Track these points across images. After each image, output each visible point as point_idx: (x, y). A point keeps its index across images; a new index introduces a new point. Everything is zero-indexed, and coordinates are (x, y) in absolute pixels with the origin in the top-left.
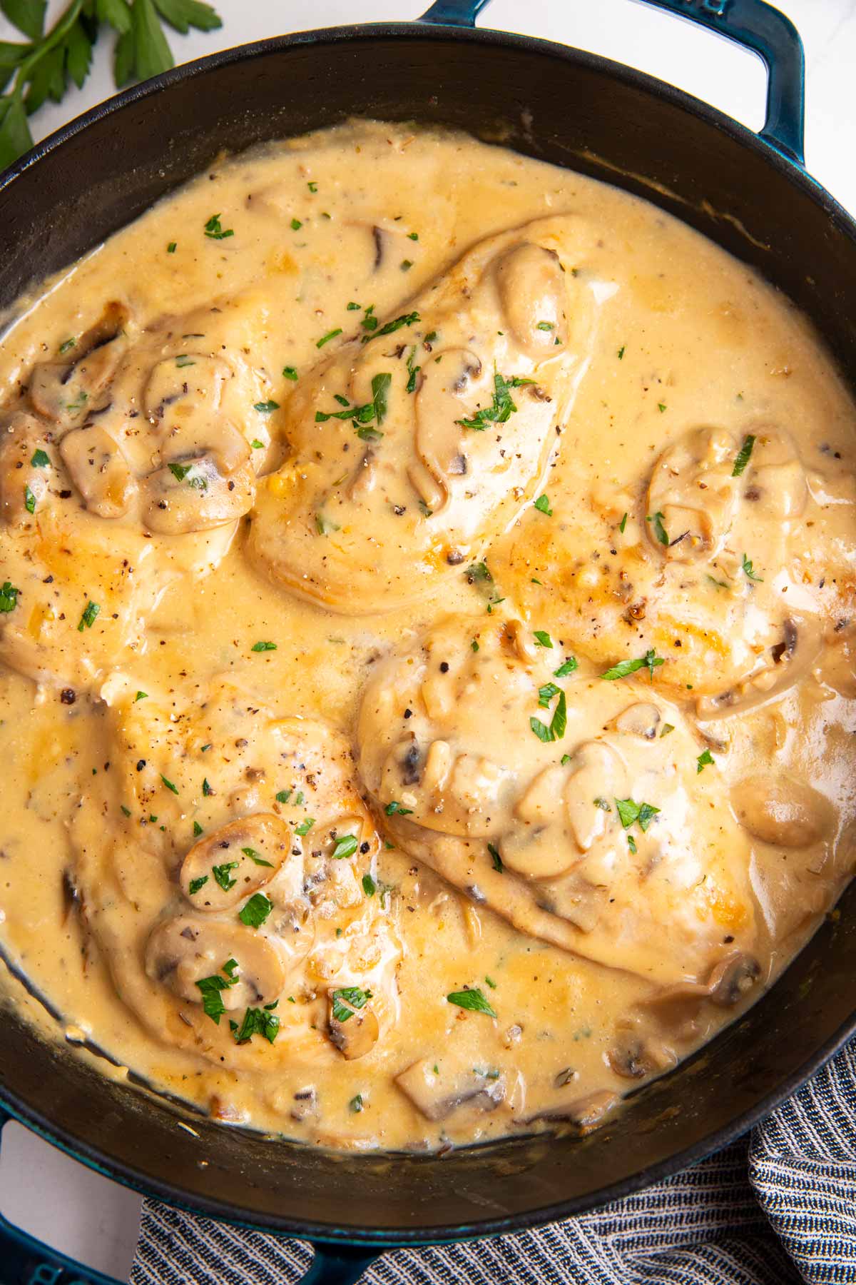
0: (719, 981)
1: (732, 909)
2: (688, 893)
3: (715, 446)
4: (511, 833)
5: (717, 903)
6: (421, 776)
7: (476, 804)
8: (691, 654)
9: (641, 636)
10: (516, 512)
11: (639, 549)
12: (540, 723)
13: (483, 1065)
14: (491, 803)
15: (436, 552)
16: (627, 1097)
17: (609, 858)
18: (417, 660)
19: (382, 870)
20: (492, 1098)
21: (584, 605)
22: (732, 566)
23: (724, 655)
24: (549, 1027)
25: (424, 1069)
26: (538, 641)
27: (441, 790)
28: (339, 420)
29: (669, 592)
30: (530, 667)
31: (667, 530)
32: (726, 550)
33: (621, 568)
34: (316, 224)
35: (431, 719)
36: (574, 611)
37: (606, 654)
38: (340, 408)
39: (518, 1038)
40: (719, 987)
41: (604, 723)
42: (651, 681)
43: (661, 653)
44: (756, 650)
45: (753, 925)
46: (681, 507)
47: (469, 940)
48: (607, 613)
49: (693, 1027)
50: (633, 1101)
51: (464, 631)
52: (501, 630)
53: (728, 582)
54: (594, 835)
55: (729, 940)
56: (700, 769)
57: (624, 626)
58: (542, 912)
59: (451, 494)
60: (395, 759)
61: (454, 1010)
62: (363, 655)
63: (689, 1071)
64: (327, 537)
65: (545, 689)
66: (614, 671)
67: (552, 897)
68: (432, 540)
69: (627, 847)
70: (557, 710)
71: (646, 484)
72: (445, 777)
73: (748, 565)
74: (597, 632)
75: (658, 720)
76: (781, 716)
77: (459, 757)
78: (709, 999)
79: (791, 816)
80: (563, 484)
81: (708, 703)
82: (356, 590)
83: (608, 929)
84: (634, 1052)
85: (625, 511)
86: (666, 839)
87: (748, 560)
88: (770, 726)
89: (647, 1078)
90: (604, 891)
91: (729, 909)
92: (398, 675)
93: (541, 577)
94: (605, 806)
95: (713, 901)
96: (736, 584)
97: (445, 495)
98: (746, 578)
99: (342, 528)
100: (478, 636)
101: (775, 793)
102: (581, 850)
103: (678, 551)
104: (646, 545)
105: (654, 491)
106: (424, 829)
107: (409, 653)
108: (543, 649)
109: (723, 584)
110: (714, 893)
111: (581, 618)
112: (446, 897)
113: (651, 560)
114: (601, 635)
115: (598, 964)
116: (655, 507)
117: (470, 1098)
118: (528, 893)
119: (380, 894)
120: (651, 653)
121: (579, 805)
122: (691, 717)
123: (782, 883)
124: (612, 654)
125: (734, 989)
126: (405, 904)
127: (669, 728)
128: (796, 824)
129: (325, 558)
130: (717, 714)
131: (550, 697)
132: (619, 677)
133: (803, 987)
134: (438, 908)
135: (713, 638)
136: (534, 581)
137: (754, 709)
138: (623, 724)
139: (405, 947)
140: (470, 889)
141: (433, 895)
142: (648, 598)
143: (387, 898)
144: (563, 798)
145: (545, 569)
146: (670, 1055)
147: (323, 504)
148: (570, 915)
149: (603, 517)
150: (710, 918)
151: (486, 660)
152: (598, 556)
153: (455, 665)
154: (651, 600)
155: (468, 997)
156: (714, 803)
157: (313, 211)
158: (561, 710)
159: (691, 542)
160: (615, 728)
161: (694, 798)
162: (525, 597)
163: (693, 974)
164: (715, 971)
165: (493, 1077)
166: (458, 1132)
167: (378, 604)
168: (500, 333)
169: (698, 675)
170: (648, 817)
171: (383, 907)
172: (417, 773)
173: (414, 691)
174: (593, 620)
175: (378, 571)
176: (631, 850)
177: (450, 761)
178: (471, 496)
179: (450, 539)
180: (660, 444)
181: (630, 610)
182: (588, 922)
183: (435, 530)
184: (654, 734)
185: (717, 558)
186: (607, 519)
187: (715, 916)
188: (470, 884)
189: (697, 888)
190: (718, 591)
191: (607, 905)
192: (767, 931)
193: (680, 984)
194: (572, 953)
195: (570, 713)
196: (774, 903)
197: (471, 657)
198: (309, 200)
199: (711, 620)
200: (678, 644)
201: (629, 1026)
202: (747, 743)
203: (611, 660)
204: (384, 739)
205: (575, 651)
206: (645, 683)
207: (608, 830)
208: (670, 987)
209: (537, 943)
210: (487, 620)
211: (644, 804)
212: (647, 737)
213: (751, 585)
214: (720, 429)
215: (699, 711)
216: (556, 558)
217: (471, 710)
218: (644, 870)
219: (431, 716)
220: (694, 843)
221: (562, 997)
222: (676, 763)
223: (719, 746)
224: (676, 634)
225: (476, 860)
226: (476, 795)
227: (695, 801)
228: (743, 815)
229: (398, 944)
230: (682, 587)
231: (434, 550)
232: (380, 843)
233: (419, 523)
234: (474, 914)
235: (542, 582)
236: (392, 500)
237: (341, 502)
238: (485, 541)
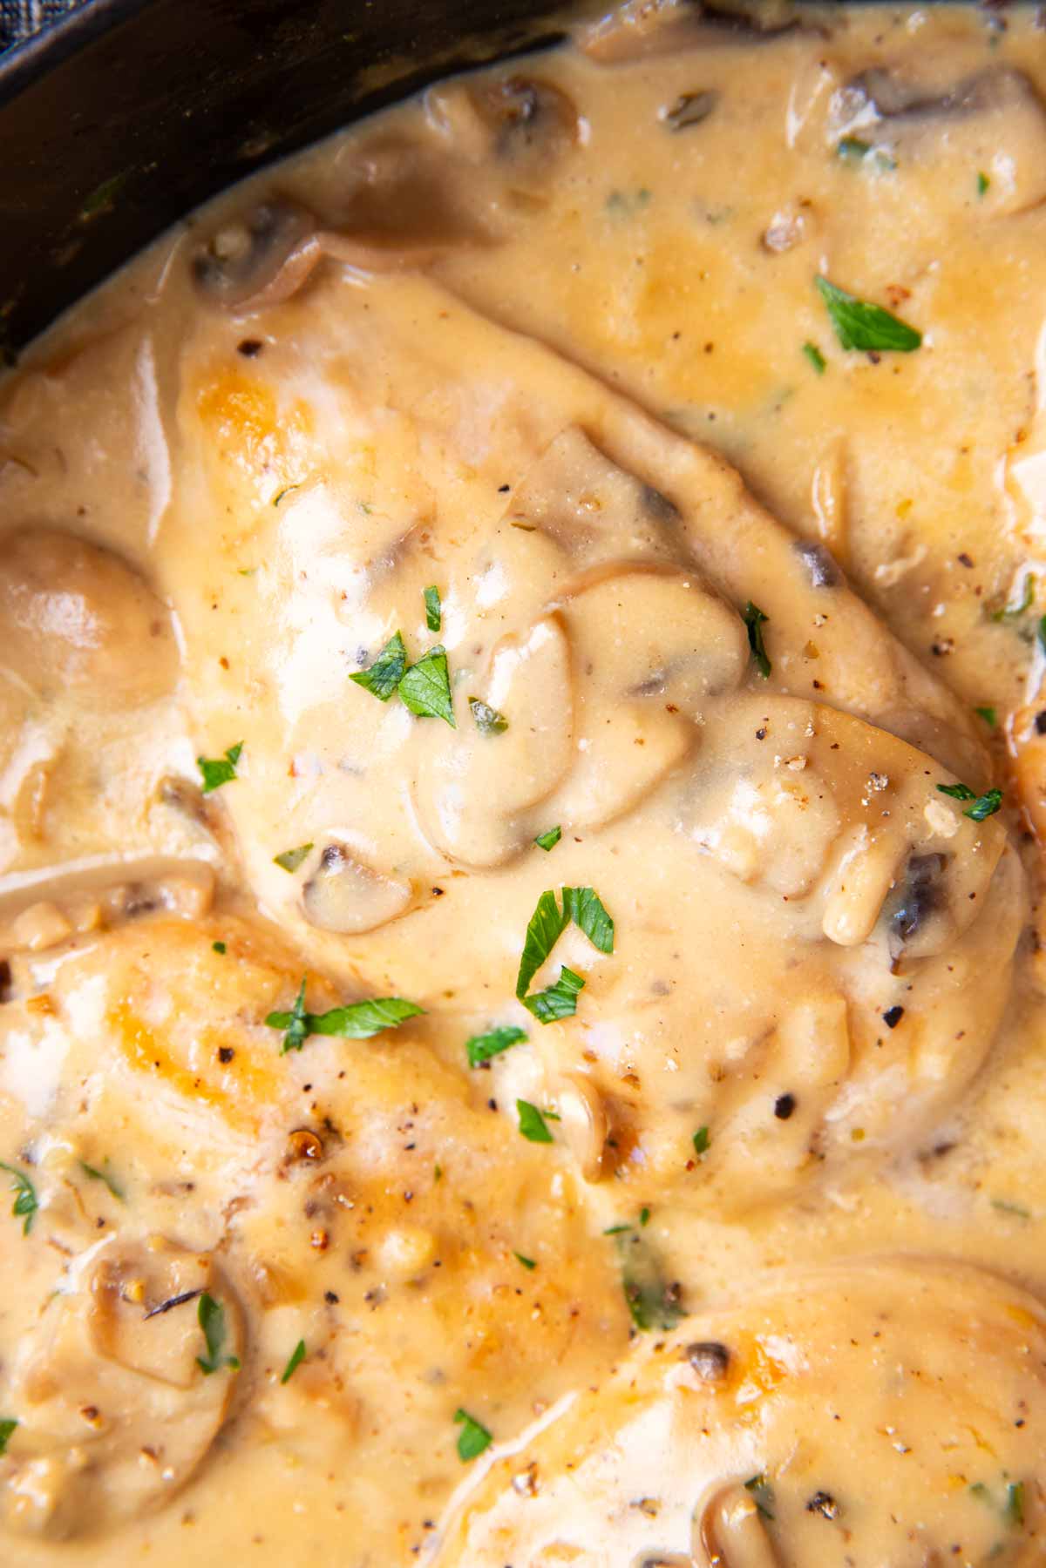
0: (293, 258)
1: (230, 415)
2: (326, 473)
3: (43, 1500)
4: (714, 693)
5: (261, 437)
6: (906, 872)
7: (785, 777)
8: (202, 1024)
9: (307, 1088)
10: (538, 1440)
11: (270, 1296)
12: (591, 936)
13: (870, 173)
14: (747, 773)
15: (753, 1386)
16: (556, 40)
17: (493, 589)
18: (842, 1137)
19: (1013, 665)
20: (868, 97)
21: (427, 1186)
22: (63, 1215)
23: (125, 1008)
24: (701, 235)
25: (1011, 189)
26: (549, 1123)
27: (865, 828)
29: (223, 1180)
30: (584, 1068)
31: (198, 1331)
32: (67, 1252)
33: (322, 1258)
35: (844, 994)
36: (452, 1177)
37: (397, 1061)
39: (778, 221)
40: (295, 244)
41: (440, 904)
42: (306, 978)
43: (268, 1040)
44: (48, 1005)
45: (186, 372)
46: (152, 1376)
47: (845, 467)
48: (378, 1159)
49: (373, 168)
50: (550, 25)
51: (719, 1182)
52: (632, 1168)
53: (79, 1178)
54: (524, 651)
55: (250, 348)
56: (234, 754)
57: (341, 1119)
58: (669, 493)
59: (694, 1519)
60: (952, 921)
61: (910, 313)
62: (956, 1166)
63: (404, 68)
64: (1005, 1475)
65: (562, 1012)
66: (390, 1019)
67: (644, 525)
68: (756, 1417)
69: (447, 608)
70: (543, 959)
71: (223, 1441)
72: (847, 857)
73: (25, 1208)
74: (409, 1118)
75: (309, 886)
76: (21, 837)
77: (803, 896)
78: (321, 223)
79: (46, 603)
80: (417, 1478)
81: (184, 901)
82: (957, 1331)
83: (525, 426)
84: (518, 138)
85: (288, 1388)
86: (348, 608)
87: (21, 1219)
88: (51, 819)
89: (501, 74)
90: (521, 515)
91: (239, 417)
92: (893, 1109)
93: (512, 1271)
94: (481, 712)
95: (269, 442)
96: (61, 1171)
97: (709, 1523)
98: (35, 1176)
99: (966, 1488)
100: (690, 1165)
101: (74, 660)
102: (562, 621)
103: (182, 1275)
104: (251, 1301)
105: (205, 1423)
106: (914, 740)
107: (854, 1155)
108: (543, 1101)
109: (93, 1174)
110: (262, 461)
111: (438, 1158)
112: (880, 571)
113: (246, 1263)
114: (400, 1108)
115: (561, 351)
116: (213, 1389)
117: (919, 107)
118: (697, 546)
119: (1032, 611)
120: (294, 1044)
121: (543, 729)
122: (228, 876)
123: (101, 456)
124: (382, 1058)
125: (262, 236)
126: (979, 575)
127: (287, 861)
128: (43, 583)
129: (1020, 1424)
130: (170, 870)
131: (551, 990)
132: (379, 1001)
133: (106, 206)
134: (901, 550)
135: (140, 1052)
136: (530, 1264)
137: (80, 865)
138: (397, 892)
139: (998, 476)
140: (829, 581)
141: (909, 584)
142: (272, 1177)
143: (1016, 599)
144: (578, 752)
145: (502, 1289)
146: (440, 118)
147: (999, 1550)
148: (610, 475)
149: (339, 1382)
150: (284, 407)
151: (684, 1108)
152: (370, 1297)
153: (758, 1108)
154: (267, 1172)
155: (874, 337)
156: (220, 667)
158: (535, 955)
159: (147, 1291)
160: (416, 889)
161: (264, 690)
162: (556, 1229)
163: (347, 287)
164: (297, 284)
165: (855, 145)
166: (959, 35)
167: (909, 1286)
169: (193, 971)
170: (384, 668)
171: (1031, 579)
172: (911, 877)
173: (868, 1064)
174: (411, 1147)
175: (899, 1369)
176: (438, 599)
177: (827, 890)
178: (644, 1502)
179: (711, 1407)
180: (168, 1526)
181: (319, 1158)
182: (570, 450)
183: (747, 1438)
184: (327, 857)
185: (94, 1239)
186: (330, 1376)
187: (272, 408)
188: (825, 591)
189: (301, 478)
190: (107, 1161)
191: (520, 480)
192: (157, 353)
193: (386, 270)
194: (618, 390)
195: (516, 945)
196: (129, 415)
197: (713, 1120)
199: (139, 1098)
200: (226, 1055)
201: (518, 200)
202: (111, 791)
203: (387, 1044)
204: (961, 968)
205: (465, 1079)
206: (322, 977)
207: (486, 654)
208: (406, 269)
209: (691, 428)
210: (661, 1196)
211: (385, 699)
212: (344, 852)
213: (28, 1159)
214: (25, 1532)
215: (209, 886)
216: (470, 1311)
217: (747, 999)
218: (417, 545)
219: (842, 1003)
220: (287, 586)
221: (657, 293)
222: (289, 778)
223: (179, 795)
224: (226, 1079)
225: (803, 645)
226: (782, 798)
227: (263, 682)
228: (158, 629)
229: (1011, 487)
230: (190, 1187)
231: (757, 1392)
232: (1009, 726)
233: (782, 1468)
234: (823, 522)
235: (513, 1258)
236: (835, 1535)
237: (957, 1550)
238: (629, 1383)
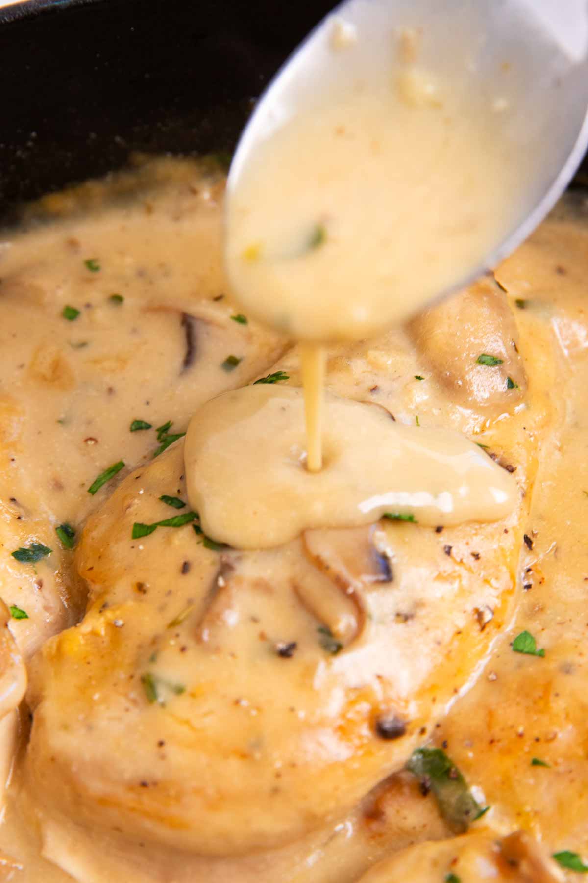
15: (355, 718)
28: (172, 529)
34: (103, 314)
38: (170, 513)
59: (371, 614)
64: (164, 705)
68: (348, 695)
80: (549, 612)
93: (547, 753)
97: (361, 613)
99: (189, 689)
129: (161, 744)
136: (536, 763)
145: (551, 738)
147: (153, 659)
157: (96, 294)
162: (526, 796)
168: (418, 378)
175: (258, 755)
178: (407, 620)
183: (351, 678)
198: (89, 281)
216: (567, 716)
231: (351, 714)
233: (321, 667)
235: (550, 763)
236: (271, 633)
237: (183, 649)
238: (437, 701)
